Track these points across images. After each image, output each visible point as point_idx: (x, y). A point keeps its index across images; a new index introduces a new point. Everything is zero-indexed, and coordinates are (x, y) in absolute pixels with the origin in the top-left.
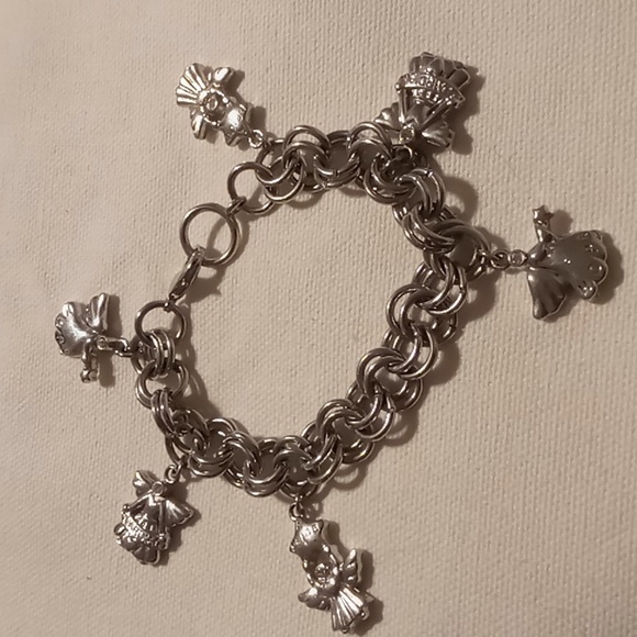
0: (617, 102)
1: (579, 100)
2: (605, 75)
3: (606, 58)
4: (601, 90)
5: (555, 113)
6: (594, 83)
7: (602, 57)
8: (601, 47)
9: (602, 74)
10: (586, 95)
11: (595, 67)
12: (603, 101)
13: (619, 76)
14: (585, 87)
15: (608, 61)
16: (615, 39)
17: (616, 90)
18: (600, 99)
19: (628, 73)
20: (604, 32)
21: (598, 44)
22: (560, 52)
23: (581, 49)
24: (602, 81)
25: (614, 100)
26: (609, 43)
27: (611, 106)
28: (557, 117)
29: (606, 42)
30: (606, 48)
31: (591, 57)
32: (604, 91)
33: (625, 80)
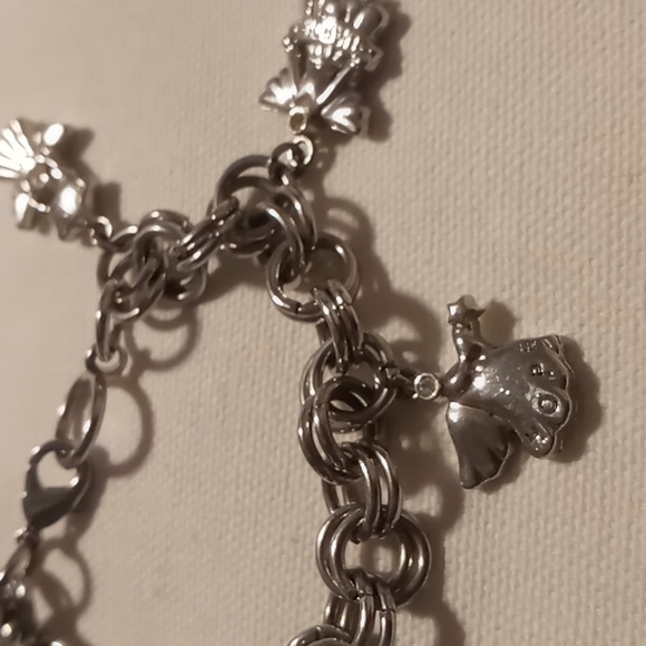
0: (523, 226)
1: (467, 223)
2: (504, 181)
3: (505, 153)
4: (498, 206)
5: (432, 244)
6: (488, 195)
7: (500, 151)
8: (497, 135)
9: (499, 180)
10: (476, 215)
11: (487, 169)
12: (501, 225)
13: (525, 182)
14: (475, 202)
15: (508, 158)
16: (518, 122)
17: (520, 208)
18: (498, 220)
19: (539, 176)
20: (501, 110)
21: (492, 131)
22: (437, 145)
23: (467, 140)
24: (500, 190)
25: (519, 223)
26: (509, 130)
27: (514, 233)
28: (435, 251)
29: (505, 126)
30: (505, 138)
31: (483, 152)
32: (503, 207)
33: (534, 188)
